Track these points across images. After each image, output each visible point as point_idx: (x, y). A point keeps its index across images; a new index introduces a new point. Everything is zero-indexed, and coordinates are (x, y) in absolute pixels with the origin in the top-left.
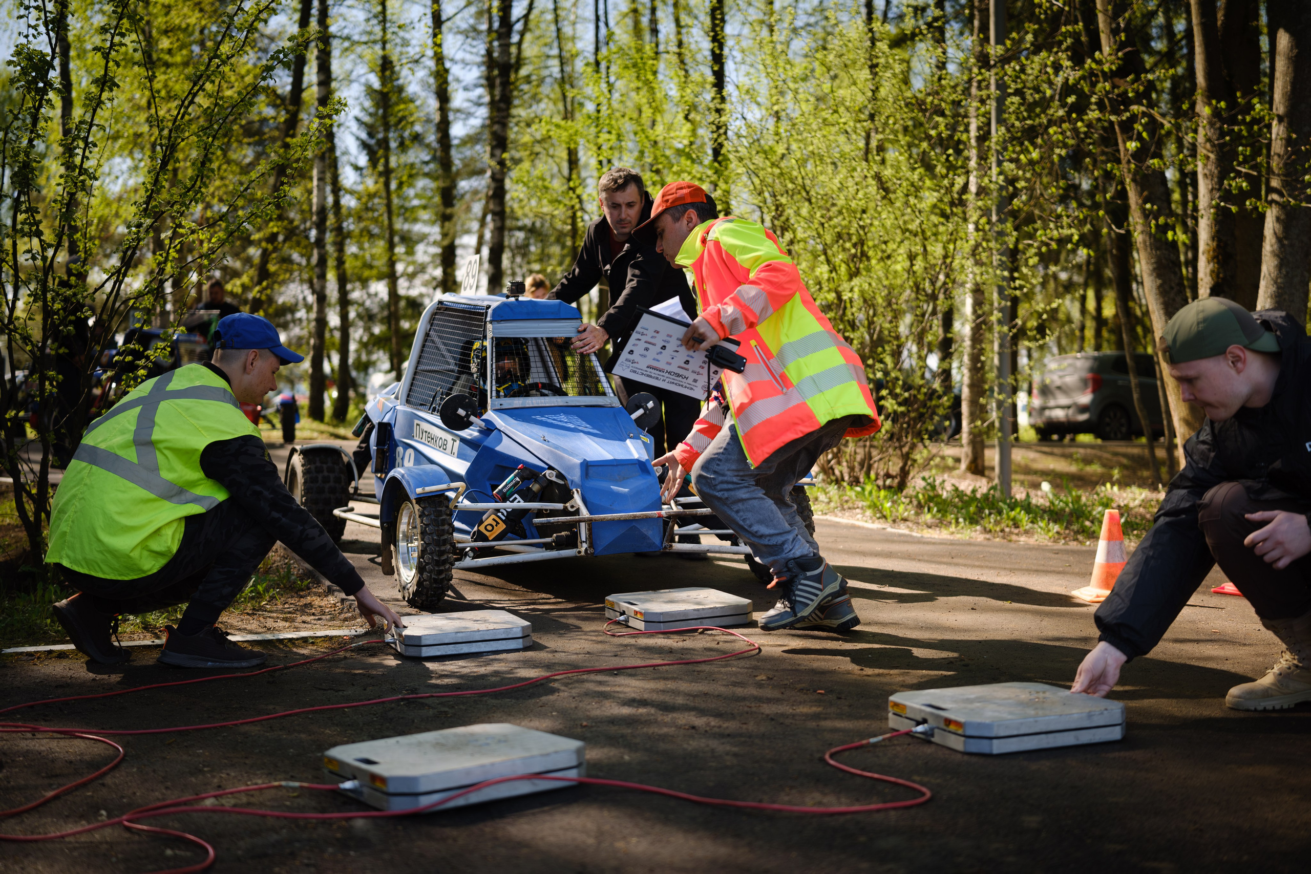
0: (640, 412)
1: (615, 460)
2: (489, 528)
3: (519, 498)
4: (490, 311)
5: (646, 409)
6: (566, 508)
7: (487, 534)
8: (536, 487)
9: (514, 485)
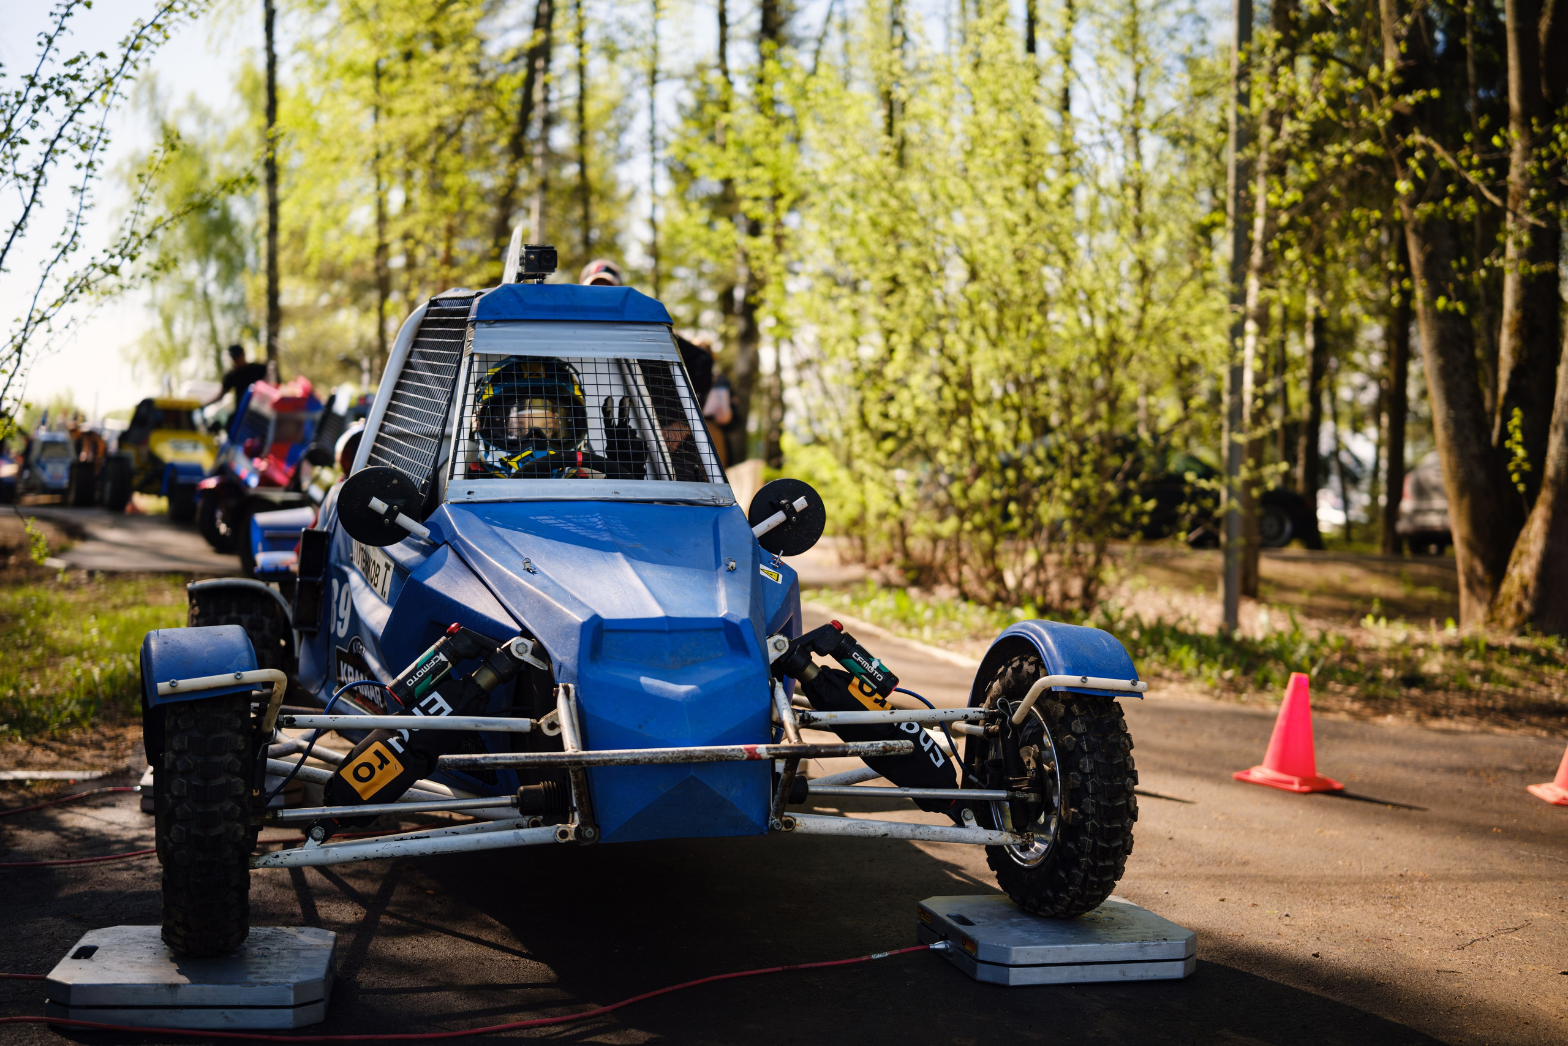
0: (779, 517)
1: (667, 619)
2: (364, 772)
3: (441, 702)
4: (476, 301)
5: (790, 511)
6: (537, 729)
7: (358, 786)
8: (485, 678)
9: (434, 672)
